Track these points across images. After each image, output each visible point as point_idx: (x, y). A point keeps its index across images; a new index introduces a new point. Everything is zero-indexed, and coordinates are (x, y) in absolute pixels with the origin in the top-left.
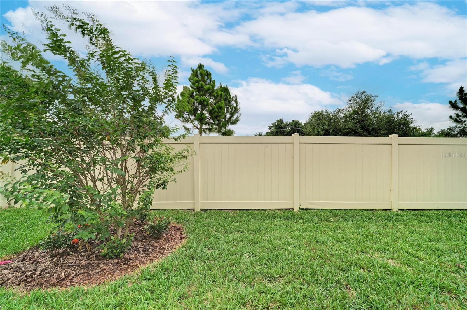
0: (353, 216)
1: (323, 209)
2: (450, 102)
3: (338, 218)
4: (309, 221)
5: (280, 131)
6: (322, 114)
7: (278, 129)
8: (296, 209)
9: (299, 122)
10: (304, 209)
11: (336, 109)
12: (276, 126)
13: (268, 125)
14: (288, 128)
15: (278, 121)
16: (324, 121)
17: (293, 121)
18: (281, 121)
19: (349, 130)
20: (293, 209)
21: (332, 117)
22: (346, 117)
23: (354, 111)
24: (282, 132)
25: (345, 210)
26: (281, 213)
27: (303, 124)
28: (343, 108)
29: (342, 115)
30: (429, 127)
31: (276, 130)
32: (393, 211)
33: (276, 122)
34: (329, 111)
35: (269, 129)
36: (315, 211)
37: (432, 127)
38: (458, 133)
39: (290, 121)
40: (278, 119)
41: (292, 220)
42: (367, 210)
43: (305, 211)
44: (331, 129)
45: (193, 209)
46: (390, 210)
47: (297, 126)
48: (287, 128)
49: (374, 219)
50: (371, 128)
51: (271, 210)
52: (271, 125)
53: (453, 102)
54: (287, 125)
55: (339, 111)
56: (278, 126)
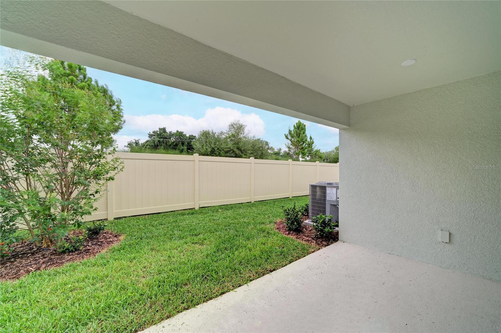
0: (232, 208)
1: (214, 206)
2: (285, 135)
3: (223, 210)
4: (206, 213)
5: (163, 141)
6: (209, 133)
7: (160, 138)
8: (197, 208)
9: (184, 133)
10: (202, 207)
11: (220, 131)
12: (158, 135)
13: (149, 133)
14: (172, 138)
15: (160, 129)
16: (211, 140)
17: (178, 131)
18: (164, 130)
19: (229, 149)
20: (194, 208)
21: (217, 137)
22: (226, 138)
23: (232, 135)
24: (165, 142)
25: (227, 205)
26: (187, 212)
27: (188, 135)
28: (225, 131)
29: (224, 136)
30: (279, 148)
31: (158, 139)
32: (252, 202)
33: (158, 130)
34: (214, 132)
35: (149, 137)
36: (210, 208)
37: (281, 148)
38: (293, 154)
39: (174, 131)
40: (161, 128)
41: (196, 214)
42: (239, 204)
43: (203, 209)
44: (216, 147)
45: (106, 219)
46: (251, 202)
47: (181, 137)
48: (170, 138)
49: (242, 207)
50: (243, 149)
51: (178, 210)
52: (152, 133)
53: (286, 135)
54: (171, 135)
55: (222, 133)
56: (160, 135)
